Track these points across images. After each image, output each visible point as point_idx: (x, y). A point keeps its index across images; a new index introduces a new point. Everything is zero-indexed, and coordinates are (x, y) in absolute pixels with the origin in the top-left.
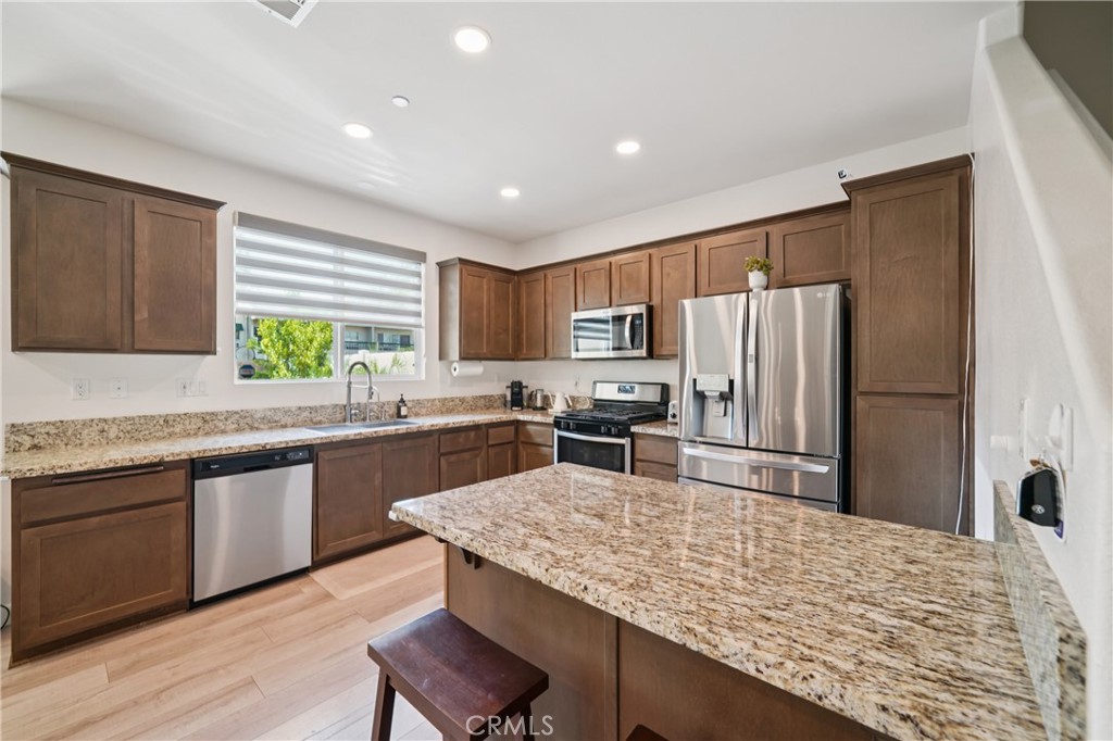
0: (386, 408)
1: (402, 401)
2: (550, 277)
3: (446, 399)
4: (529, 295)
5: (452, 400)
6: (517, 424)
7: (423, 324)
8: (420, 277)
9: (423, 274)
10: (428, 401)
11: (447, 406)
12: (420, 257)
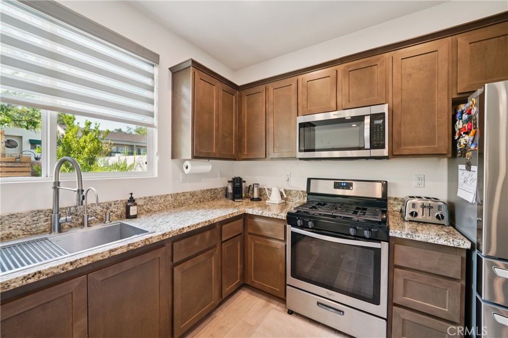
0: (113, 208)
1: (132, 200)
2: (271, 89)
3: (178, 194)
4: (250, 106)
5: (184, 194)
6: (245, 217)
7: (156, 124)
8: (153, 78)
9: (156, 77)
10: (161, 197)
11: (179, 202)
12: (154, 58)
